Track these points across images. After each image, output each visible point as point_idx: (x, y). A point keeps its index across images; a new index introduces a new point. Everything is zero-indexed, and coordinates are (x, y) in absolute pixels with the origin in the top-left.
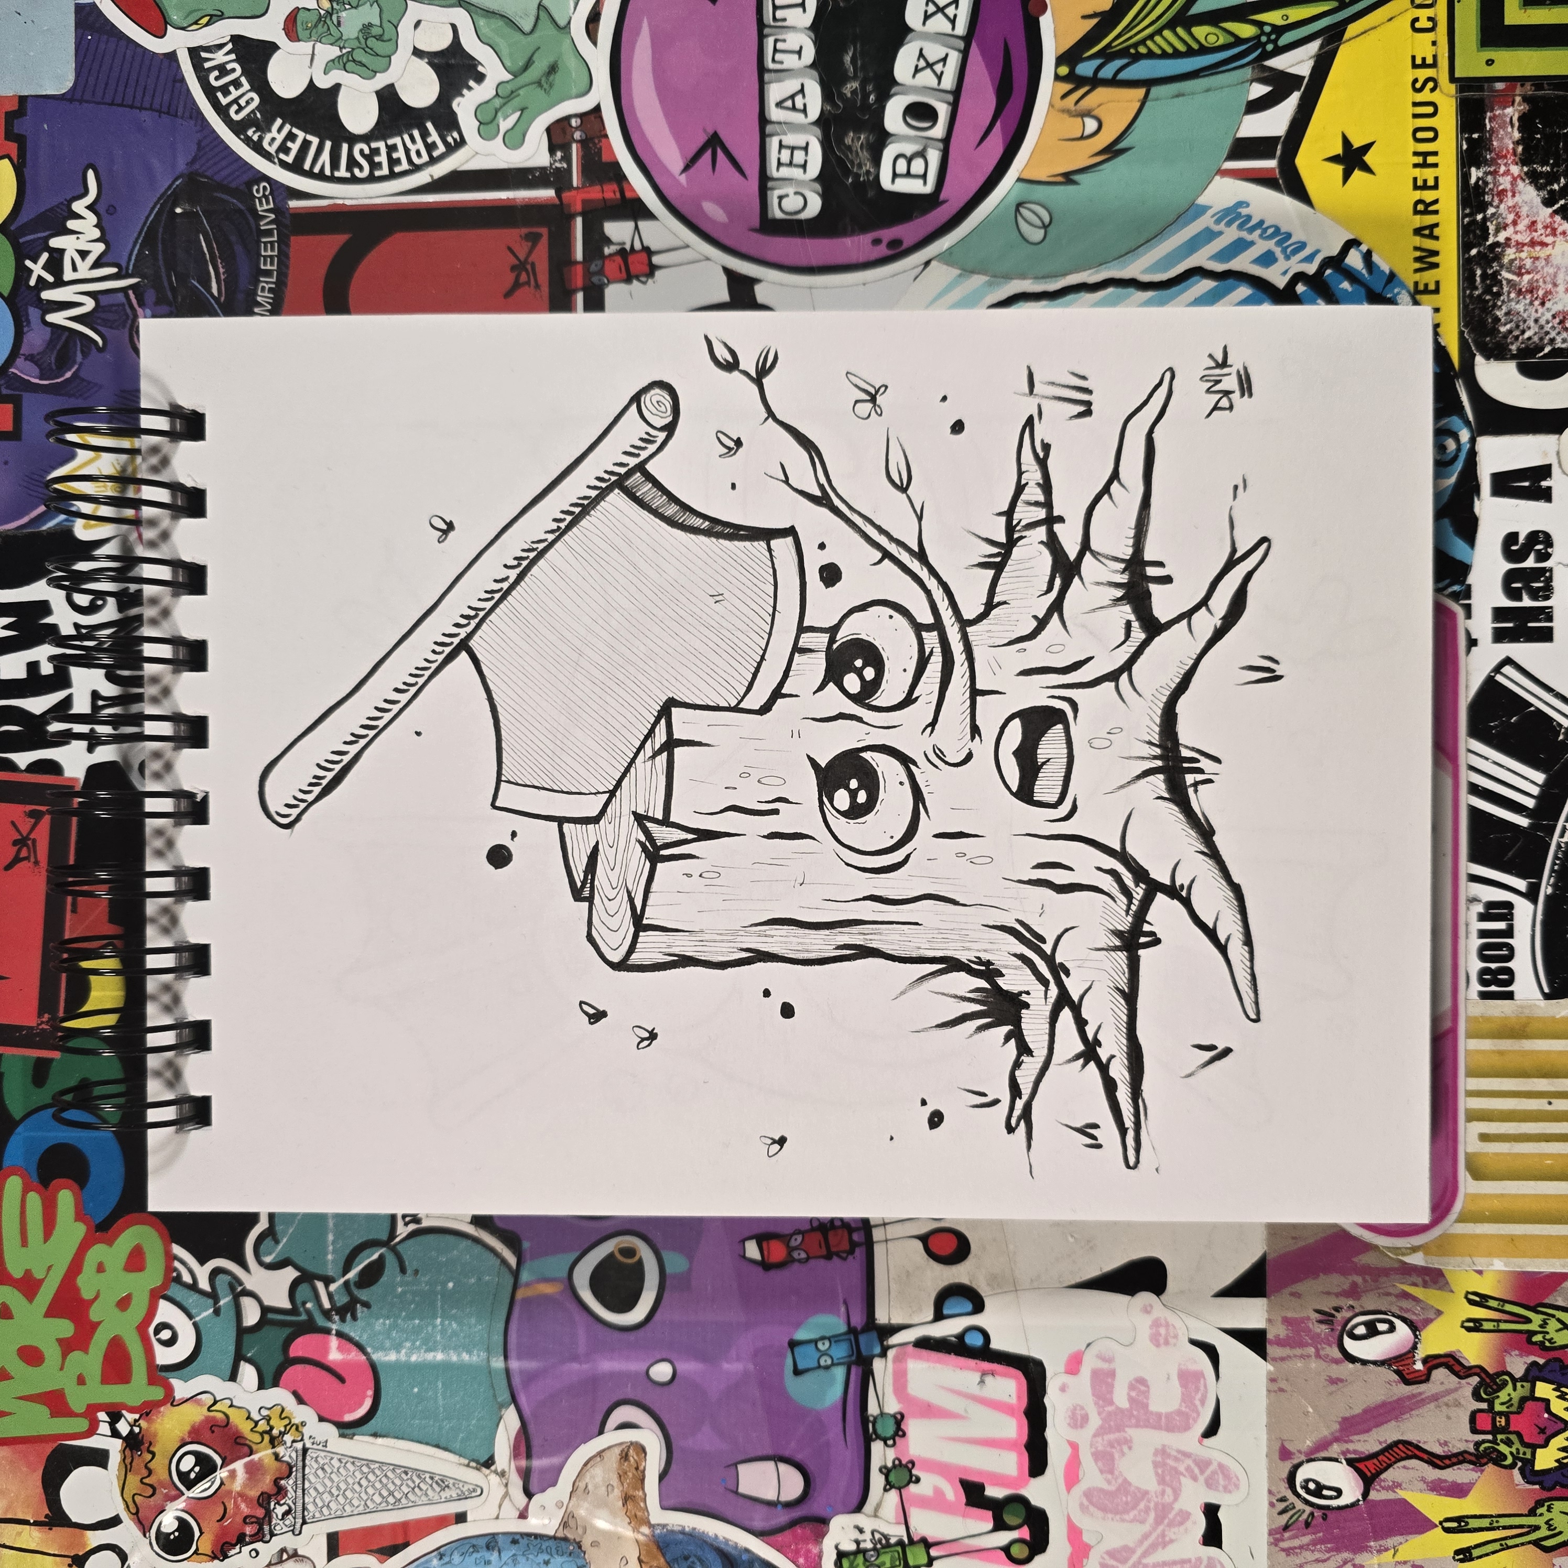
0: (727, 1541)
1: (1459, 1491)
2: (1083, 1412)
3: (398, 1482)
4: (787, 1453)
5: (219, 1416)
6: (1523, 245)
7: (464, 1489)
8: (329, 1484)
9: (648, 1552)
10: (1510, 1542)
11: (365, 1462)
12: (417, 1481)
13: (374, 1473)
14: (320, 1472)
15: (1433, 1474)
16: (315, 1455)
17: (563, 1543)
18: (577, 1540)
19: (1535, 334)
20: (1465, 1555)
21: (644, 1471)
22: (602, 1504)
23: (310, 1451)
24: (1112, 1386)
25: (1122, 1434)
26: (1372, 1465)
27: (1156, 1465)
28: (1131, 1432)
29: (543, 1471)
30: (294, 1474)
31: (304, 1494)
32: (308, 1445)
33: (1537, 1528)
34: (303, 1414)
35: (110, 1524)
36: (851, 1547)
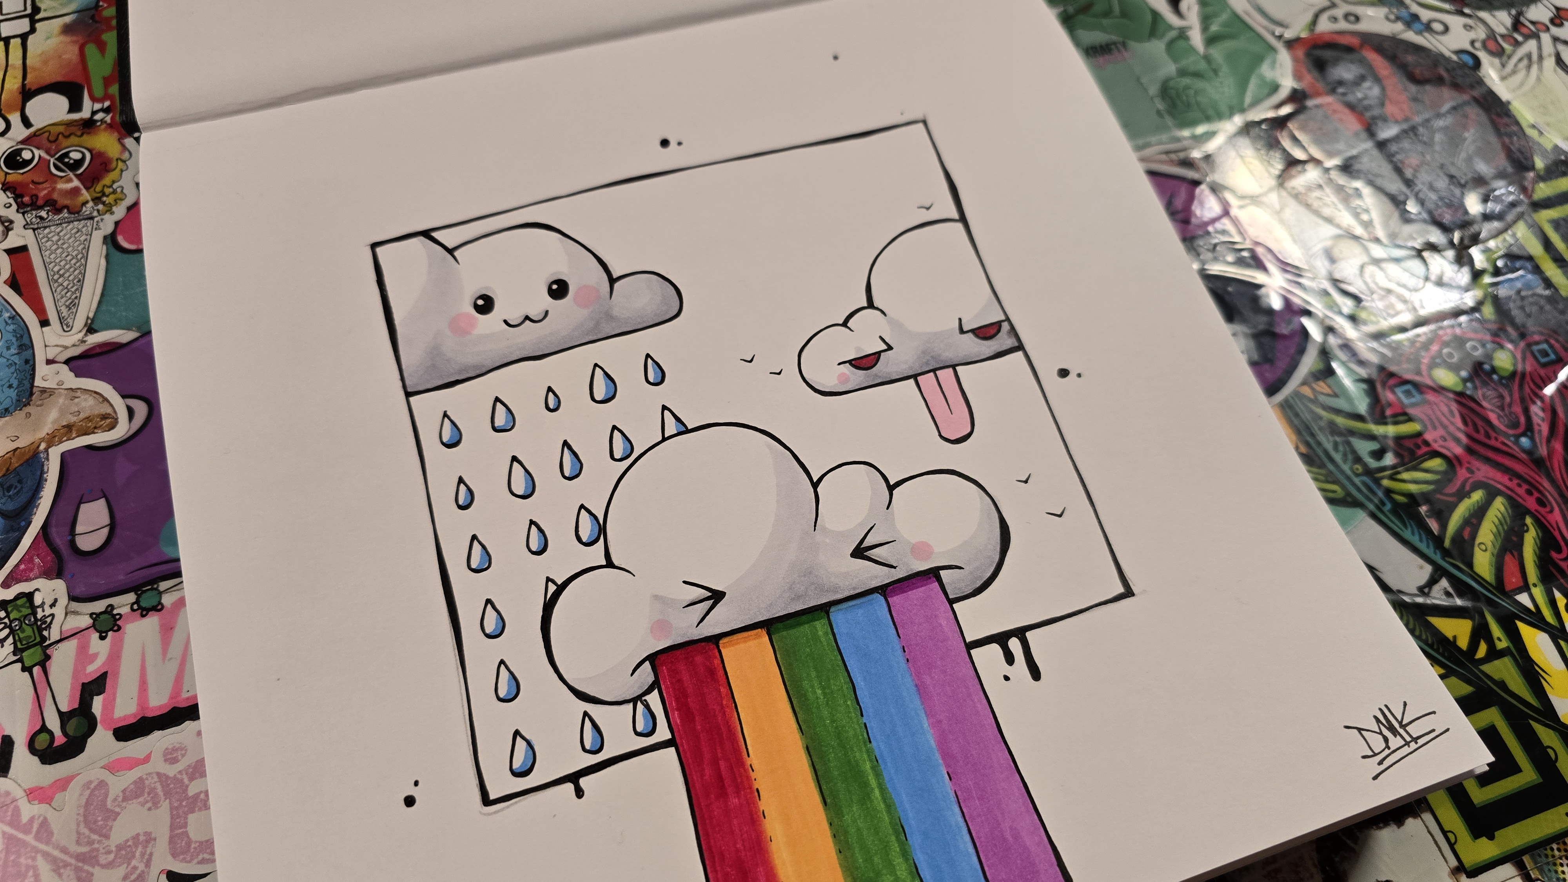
0: (38, 505)
2: (180, 757)
3: (71, 278)
4: (118, 531)
5: (114, 165)
7: (68, 320)
8: (66, 238)
9: (24, 454)
11: (85, 255)
12: (73, 290)
13: (77, 262)
14: (75, 230)
16: (88, 224)
17: (28, 394)
18: (31, 403)
21: (94, 433)
22: (62, 412)
23: (92, 221)
25: (163, 798)
27: (136, 838)
28: (165, 805)
29: (88, 366)
30: (73, 216)
31: (57, 225)
32: (96, 219)
34: (120, 212)
35: (27, 123)
36: (38, 599)
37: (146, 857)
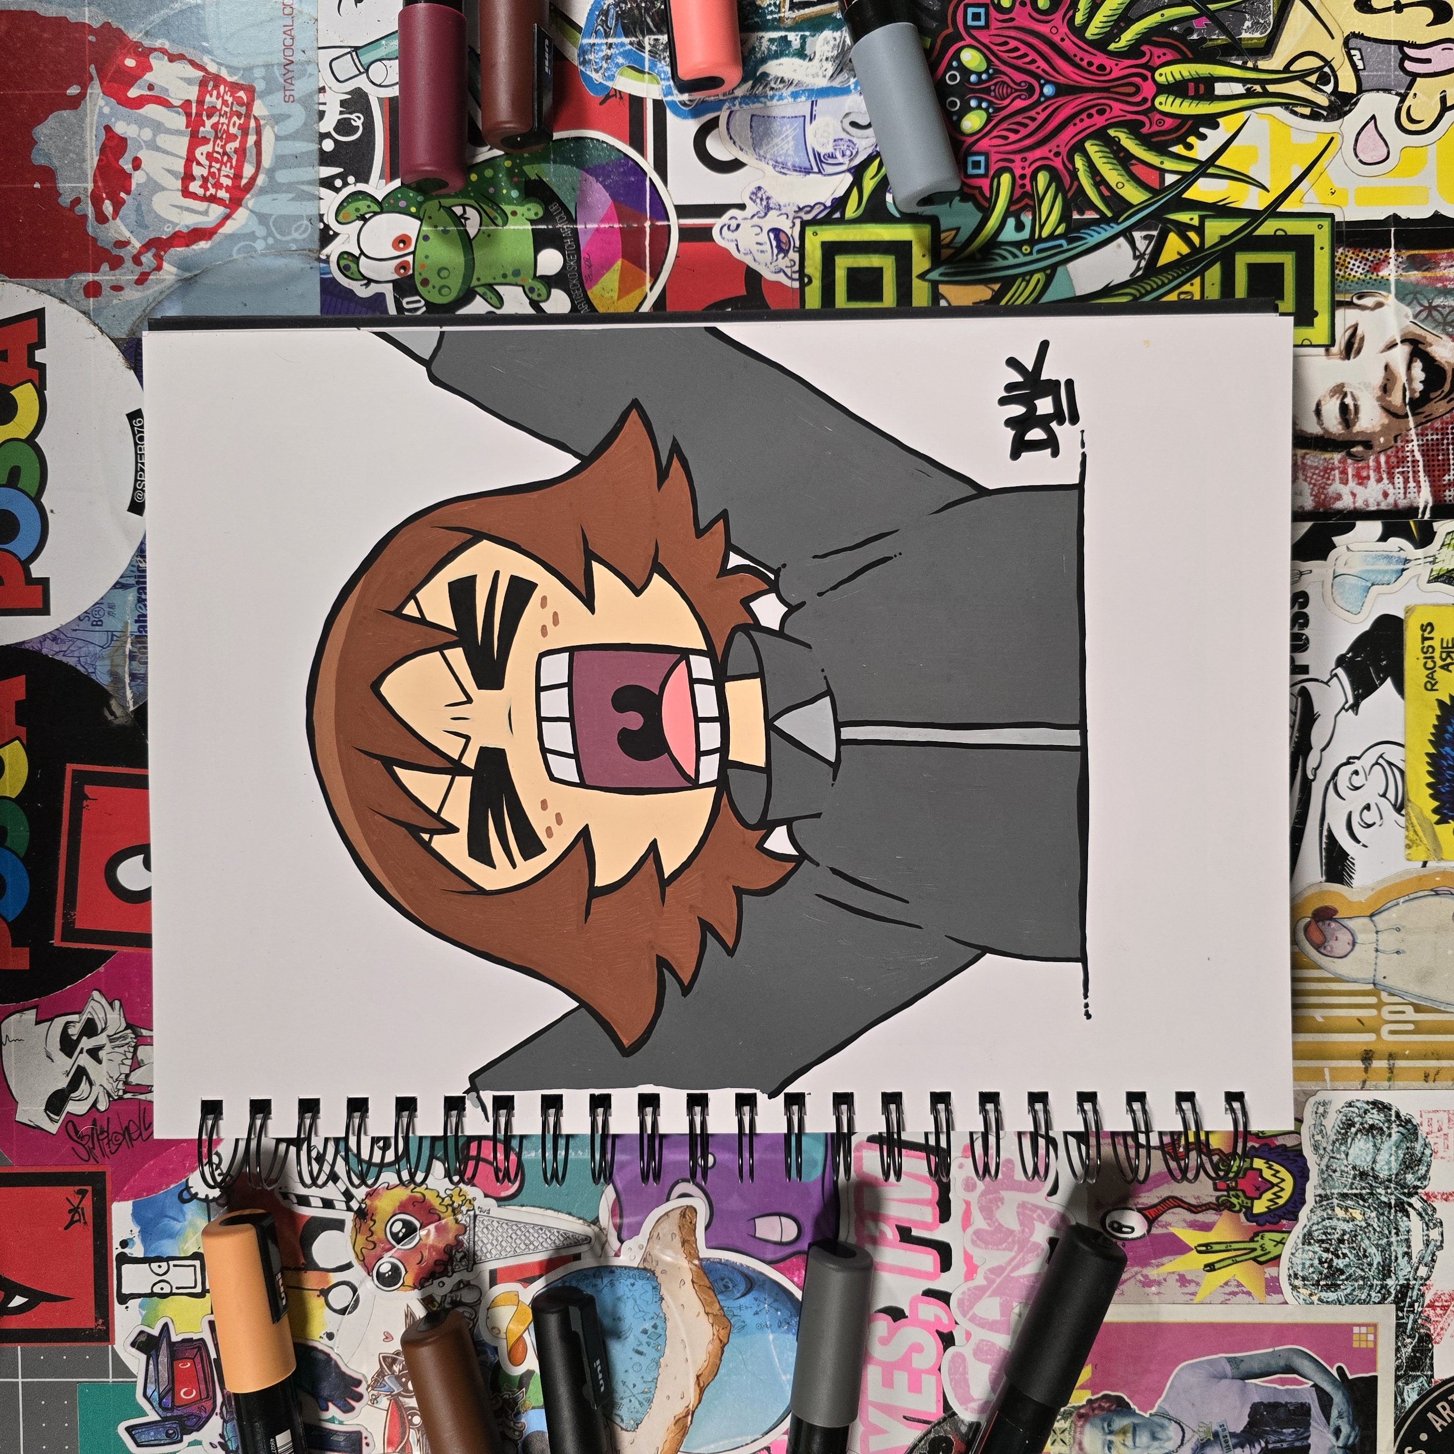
0: (748, 1267)
1: (1207, 1227)
2: (973, 1181)
4: (786, 1211)
9: (698, 1277)
10: (1238, 1259)
15: (1190, 1217)
17: (643, 1272)
18: (653, 1270)
20: (1211, 1267)
21: (695, 1224)
22: (668, 1246)
26: (1151, 1213)
27: (1018, 1213)
29: (630, 1226)
33: (1254, 1250)
35: (345, 1267)
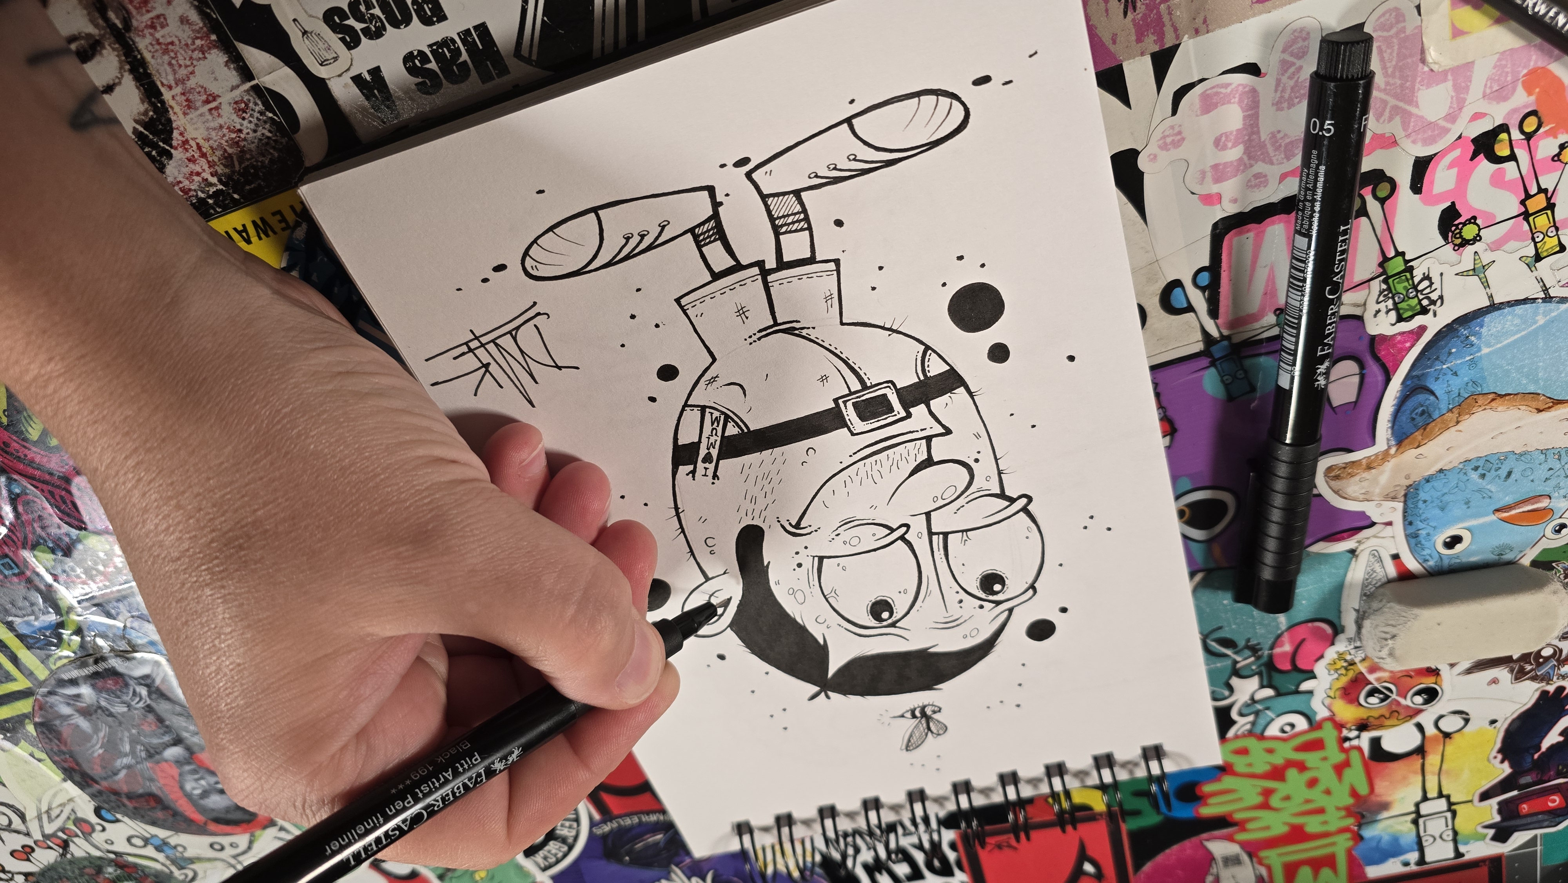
2: (1253, 179)
5: (1338, 693)
6: (209, 162)
7: (1374, 560)
9: (1410, 444)
11: (1360, 616)
12: (1370, 586)
19: (264, 128)
21: (1346, 463)
24: (1225, 163)
25: (1267, 142)
28: (1264, 136)
34: (1330, 654)
35: (1420, 727)
36: (1393, 315)
37: (1280, 89)
